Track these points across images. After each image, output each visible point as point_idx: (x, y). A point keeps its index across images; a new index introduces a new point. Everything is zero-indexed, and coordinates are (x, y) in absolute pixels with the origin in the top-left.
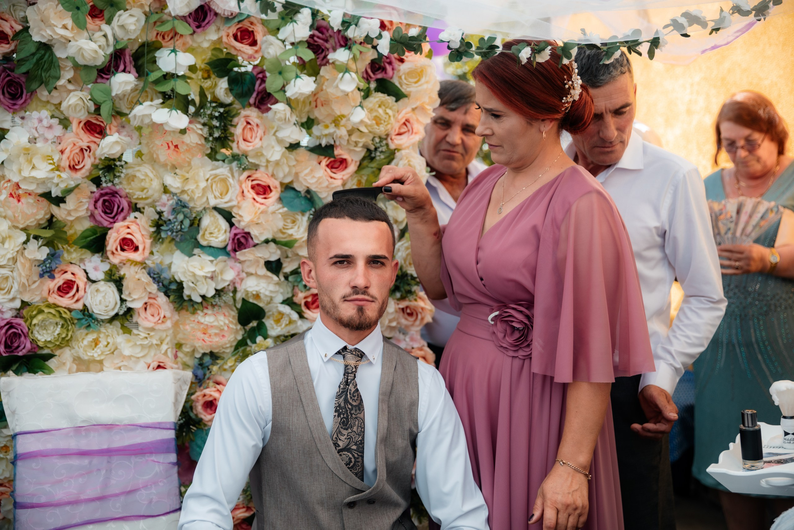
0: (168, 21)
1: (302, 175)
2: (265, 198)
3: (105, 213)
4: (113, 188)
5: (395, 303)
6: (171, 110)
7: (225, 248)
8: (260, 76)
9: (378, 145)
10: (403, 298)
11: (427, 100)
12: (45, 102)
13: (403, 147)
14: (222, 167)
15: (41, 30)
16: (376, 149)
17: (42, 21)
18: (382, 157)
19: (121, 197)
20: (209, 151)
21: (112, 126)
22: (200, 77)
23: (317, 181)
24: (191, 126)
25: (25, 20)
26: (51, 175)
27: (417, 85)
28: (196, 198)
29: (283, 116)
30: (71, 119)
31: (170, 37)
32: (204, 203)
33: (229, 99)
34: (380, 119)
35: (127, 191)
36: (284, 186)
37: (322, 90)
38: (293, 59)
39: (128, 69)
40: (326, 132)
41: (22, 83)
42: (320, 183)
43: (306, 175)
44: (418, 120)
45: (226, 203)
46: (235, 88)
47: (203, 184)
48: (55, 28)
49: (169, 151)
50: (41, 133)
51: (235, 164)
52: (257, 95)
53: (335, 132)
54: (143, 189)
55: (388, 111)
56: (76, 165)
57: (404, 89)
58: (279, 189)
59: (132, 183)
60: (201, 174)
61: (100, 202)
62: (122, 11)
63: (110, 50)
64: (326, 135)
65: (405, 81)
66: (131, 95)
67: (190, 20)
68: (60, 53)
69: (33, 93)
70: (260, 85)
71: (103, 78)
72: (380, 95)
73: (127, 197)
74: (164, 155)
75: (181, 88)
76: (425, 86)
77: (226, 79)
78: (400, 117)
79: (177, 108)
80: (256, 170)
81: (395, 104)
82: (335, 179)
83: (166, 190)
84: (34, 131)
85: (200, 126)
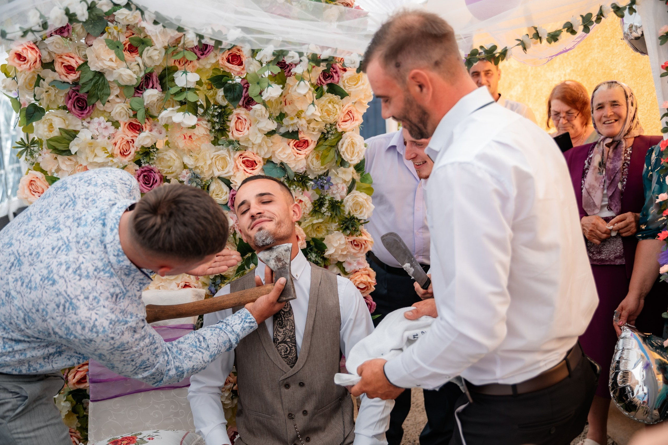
0: (180, 52)
1: (277, 152)
2: (253, 169)
3: (145, 184)
4: (149, 167)
5: (345, 238)
6: (185, 113)
7: (227, 204)
8: (246, 86)
9: (329, 129)
10: (351, 234)
11: (363, 96)
12: (102, 111)
13: (348, 130)
14: (223, 149)
15: (96, 63)
16: (328, 132)
17: (97, 57)
18: (333, 138)
19: (155, 173)
20: (213, 139)
21: (147, 126)
22: (205, 89)
23: (287, 157)
24: (199, 122)
25: (85, 56)
26: (107, 160)
27: (355, 87)
28: (204, 171)
29: (260, 113)
30: (119, 122)
31: (183, 63)
32: (211, 175)
33: (225, 103)
34: (330, 112)
35: (159, 168)
36: (266, 161)
37: (288, 93)
38: (267, 74)
39: (155, 86)
40: (291, 122)
41: (86, 100)
42: (290, 158)
43: (280, 152)
44: (357, 111)
45: (226, 173)
46: (229, 94)
47: (209, 162)
48: (105, 61)
49: (185, 140)
50: (100, 132)
51: (230, 147)
52: (245, 99)
53: (298, 122)
54: (170, 167)
55: (335, 105)
56: (125, 152)
57: (346, 90)
58: (262, 163)
59: (162, 163)
60: (208, 155)
61: (141, 177)
62: (149, 47)
63: (142, 74)
64: (292, 125)
65: (347, 84)
66: (159, 104)
67: (196, 51)
68: (109, 78)
69: (94, 105)
70: (246, 92)
71: (139, 93)
72: (330, 94)
73: (159, 172)
74: (181, 143)
75: (191, 97)
76: (361, 87)
77: (223, 89)
78: (344, 109)
79: (189, 111)
80: (245, 150)
81: (340, 100)
82: (300, 154)
83: (185, 167)
84: (96, 131)
85: (205, 122)
